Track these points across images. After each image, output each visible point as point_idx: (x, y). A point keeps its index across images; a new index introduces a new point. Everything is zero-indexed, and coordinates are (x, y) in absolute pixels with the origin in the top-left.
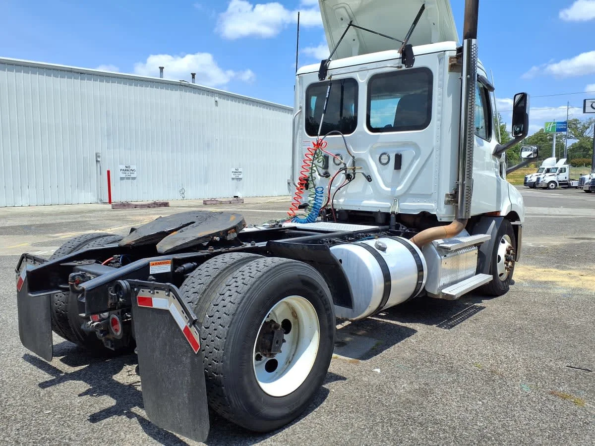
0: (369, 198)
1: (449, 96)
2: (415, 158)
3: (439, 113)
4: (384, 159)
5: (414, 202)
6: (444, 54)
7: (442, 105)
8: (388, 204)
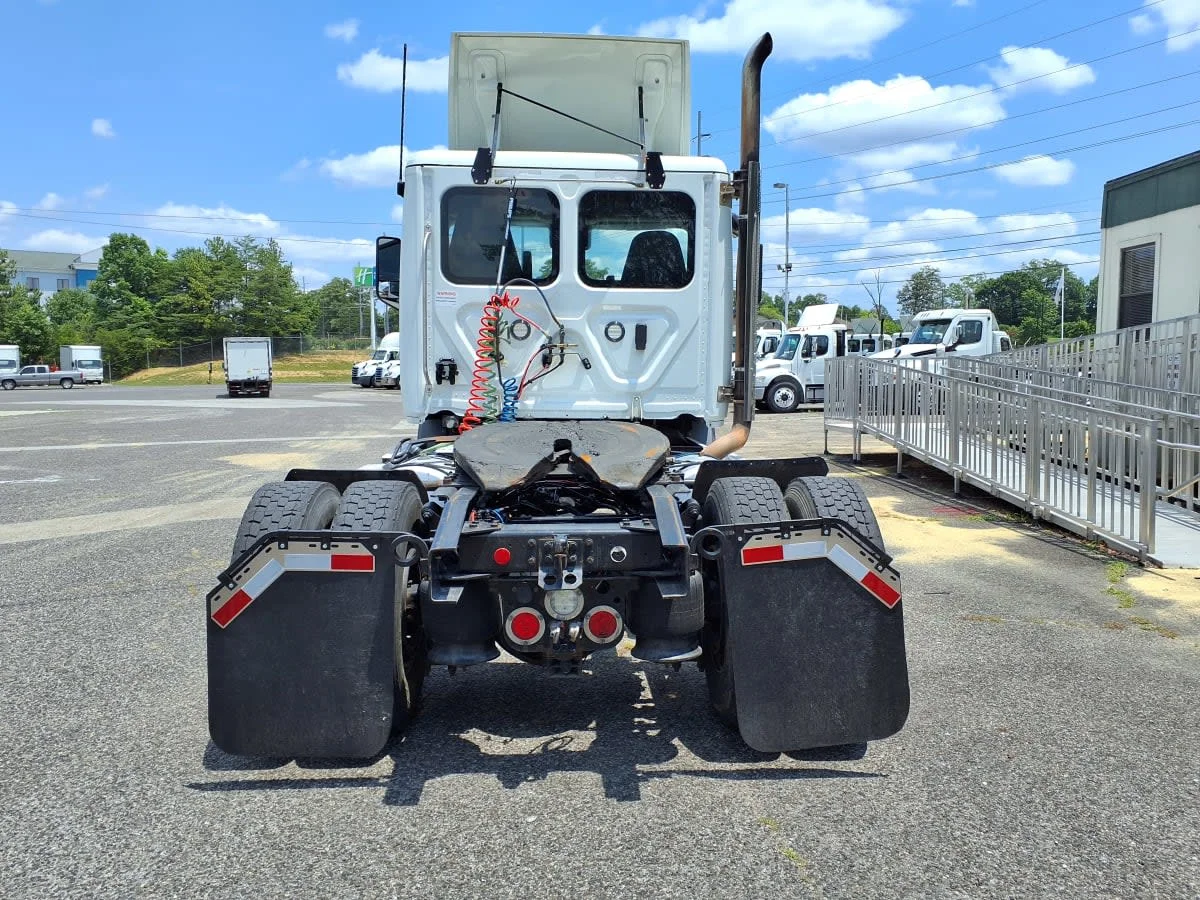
0: (586, 398)
1: (721, 240)
2: (670, 332)
3: (705, 265)
4: (615, 332)
5: (667, 400)
6: (713, 177)
7: (710, 253)
8: (624, 405)
